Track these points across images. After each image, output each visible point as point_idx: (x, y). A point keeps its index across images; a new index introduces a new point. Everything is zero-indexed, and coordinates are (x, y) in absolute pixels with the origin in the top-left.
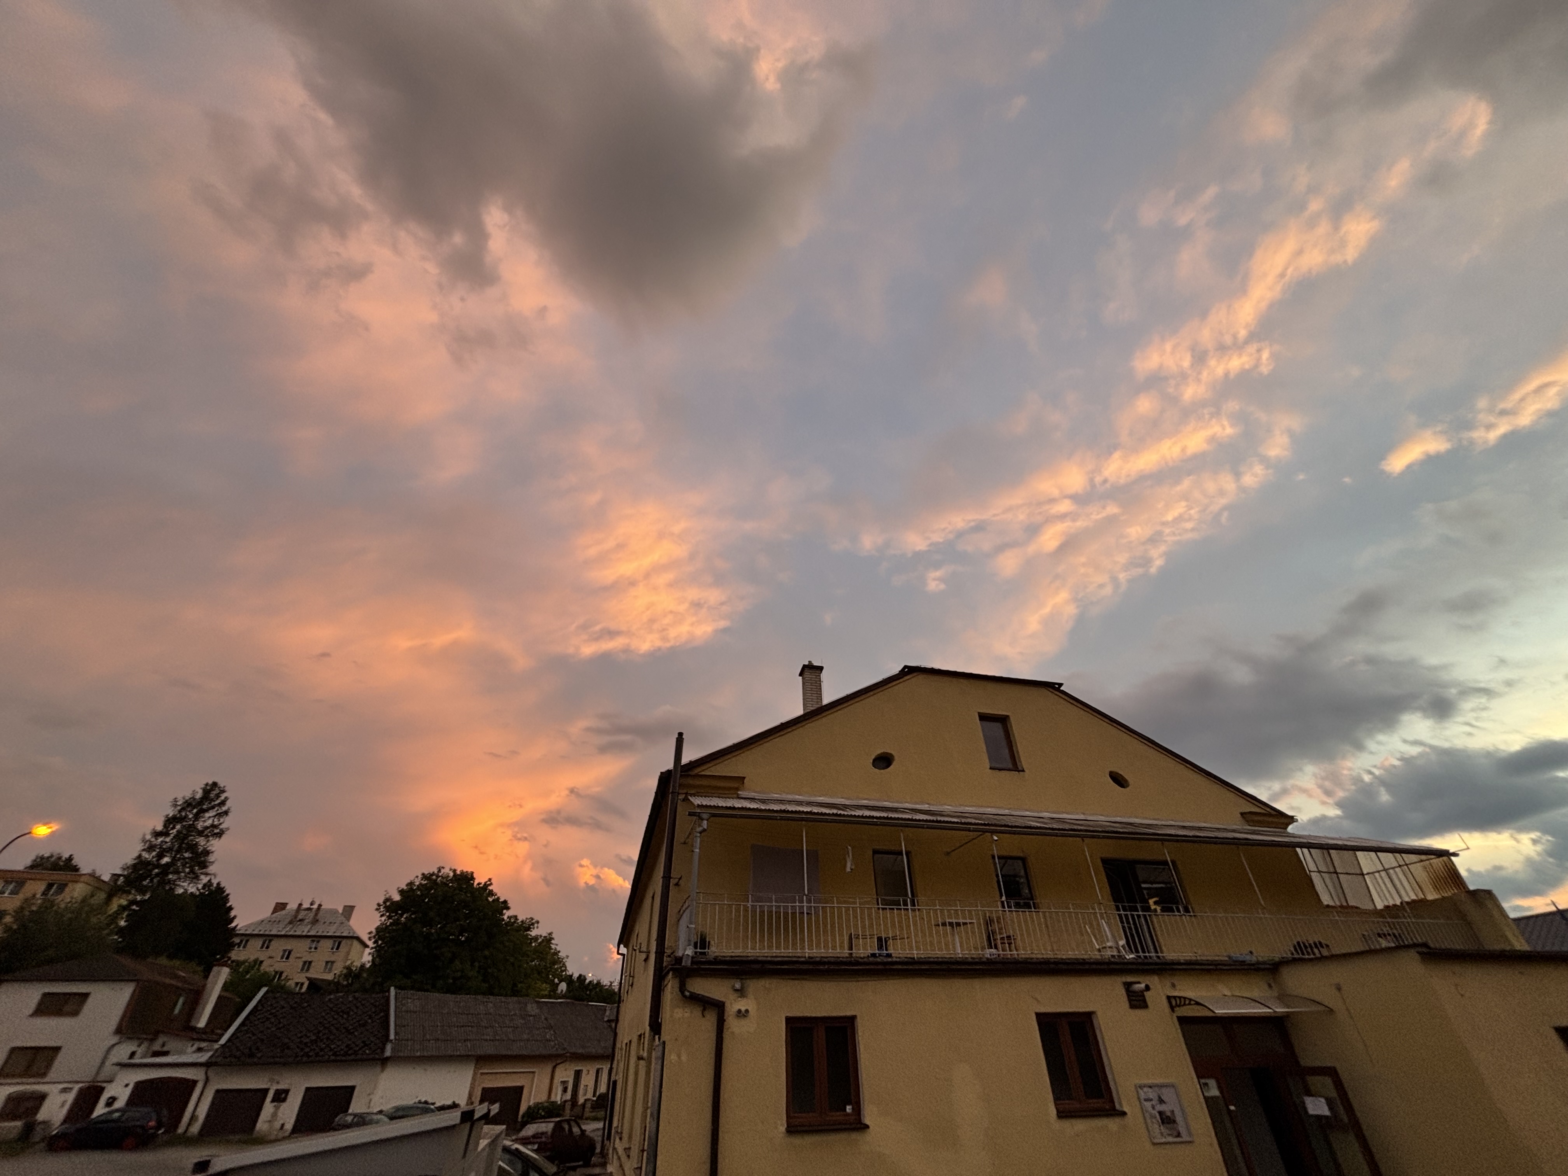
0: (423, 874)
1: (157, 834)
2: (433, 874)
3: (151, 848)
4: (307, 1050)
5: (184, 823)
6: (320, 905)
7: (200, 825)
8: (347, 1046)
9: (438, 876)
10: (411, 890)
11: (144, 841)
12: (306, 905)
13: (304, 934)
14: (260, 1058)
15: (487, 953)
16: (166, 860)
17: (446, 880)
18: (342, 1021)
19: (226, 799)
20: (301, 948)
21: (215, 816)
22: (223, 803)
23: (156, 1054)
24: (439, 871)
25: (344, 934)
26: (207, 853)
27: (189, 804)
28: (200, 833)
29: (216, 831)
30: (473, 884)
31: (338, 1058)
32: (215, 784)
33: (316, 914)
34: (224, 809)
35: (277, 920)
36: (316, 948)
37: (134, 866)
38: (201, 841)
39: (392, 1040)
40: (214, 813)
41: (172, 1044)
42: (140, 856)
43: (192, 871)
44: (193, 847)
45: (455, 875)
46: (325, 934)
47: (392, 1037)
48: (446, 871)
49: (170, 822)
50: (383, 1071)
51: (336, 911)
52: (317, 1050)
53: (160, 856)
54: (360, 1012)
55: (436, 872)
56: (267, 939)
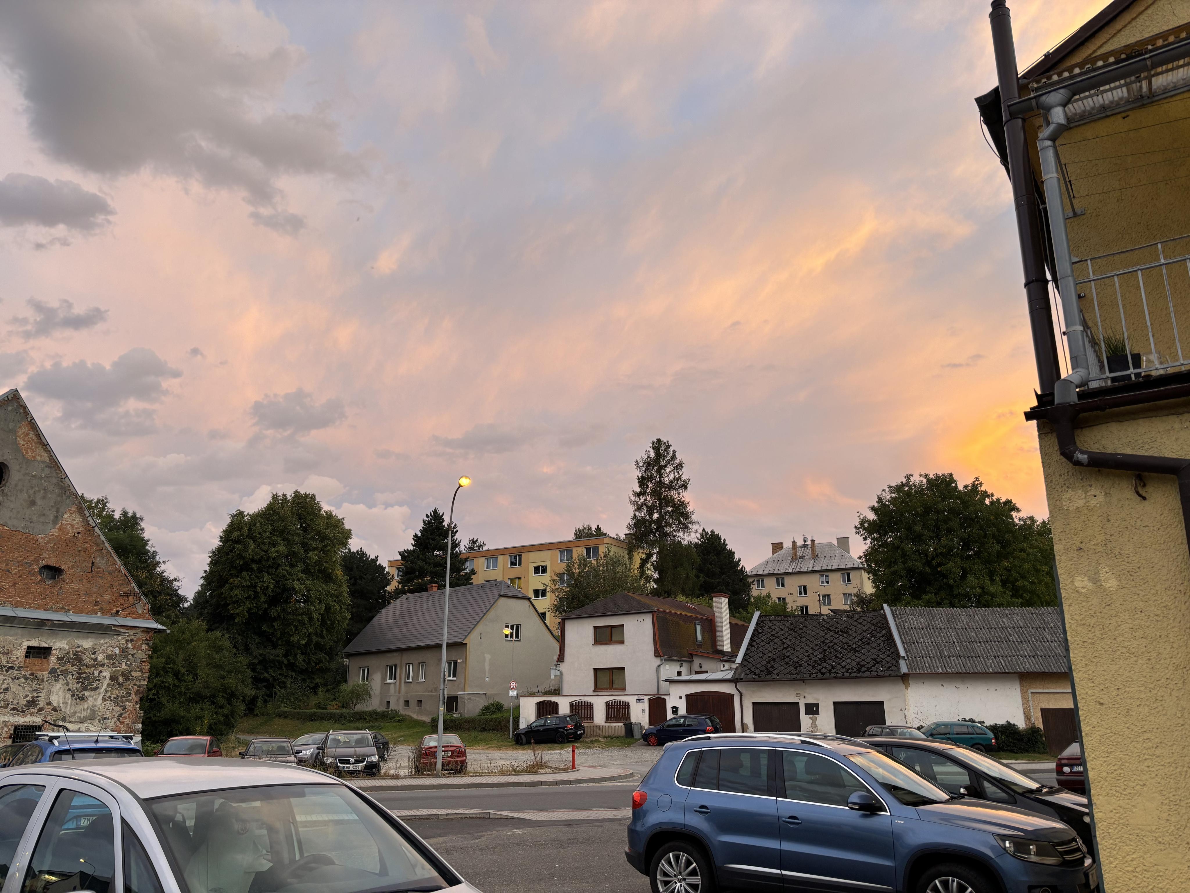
0: (890, 487)
1: (638, 495)
2: (903, 485)
3: (639, 508)
4: (819, 667)
5: (654, 481)
6: (813, 541)
7: (666, 480)
8: (858, 663)
9: (910, 486)
10: (884, 506)
11: (634, 503)
12: (800, 542)
13: (810, 569)
14: (778, 674)
15: (1006, 564)
16: (656, 516)
17: (920, 491)
18: (844, 641)
19: (674, 452)
20: (813, 583)
21: (674, 470)
22: (674, 456)
23: (697, 673)
24: (908, 480)
25: (848, 566)
26: (683, 504)
27: (649, 464)
28: (670, 487)
29: (681, 483)
30: (956, 487)
31: (852, 675)
32: (659, 441)
33: (813, 550)
34: (677, 461)
35: (780, 559)
36: (827, 582)
37: (635, 524)
38: (674, 494)
39: (904, 657)
40: (672, 468)
41: (707, 665)
42: (635, 516)
43: (680, 523)
44: (669, 501)
45: (929, 481)
46: (830, 568)
47: (902, 653)
48: (916, 479)
49: (643, 481)
50: (907, 688)
51: (831, 545)
52: (829, 667)
53: (650, 513)
54: (859, 632)
55: (904, 481)
56: (780, 578)
